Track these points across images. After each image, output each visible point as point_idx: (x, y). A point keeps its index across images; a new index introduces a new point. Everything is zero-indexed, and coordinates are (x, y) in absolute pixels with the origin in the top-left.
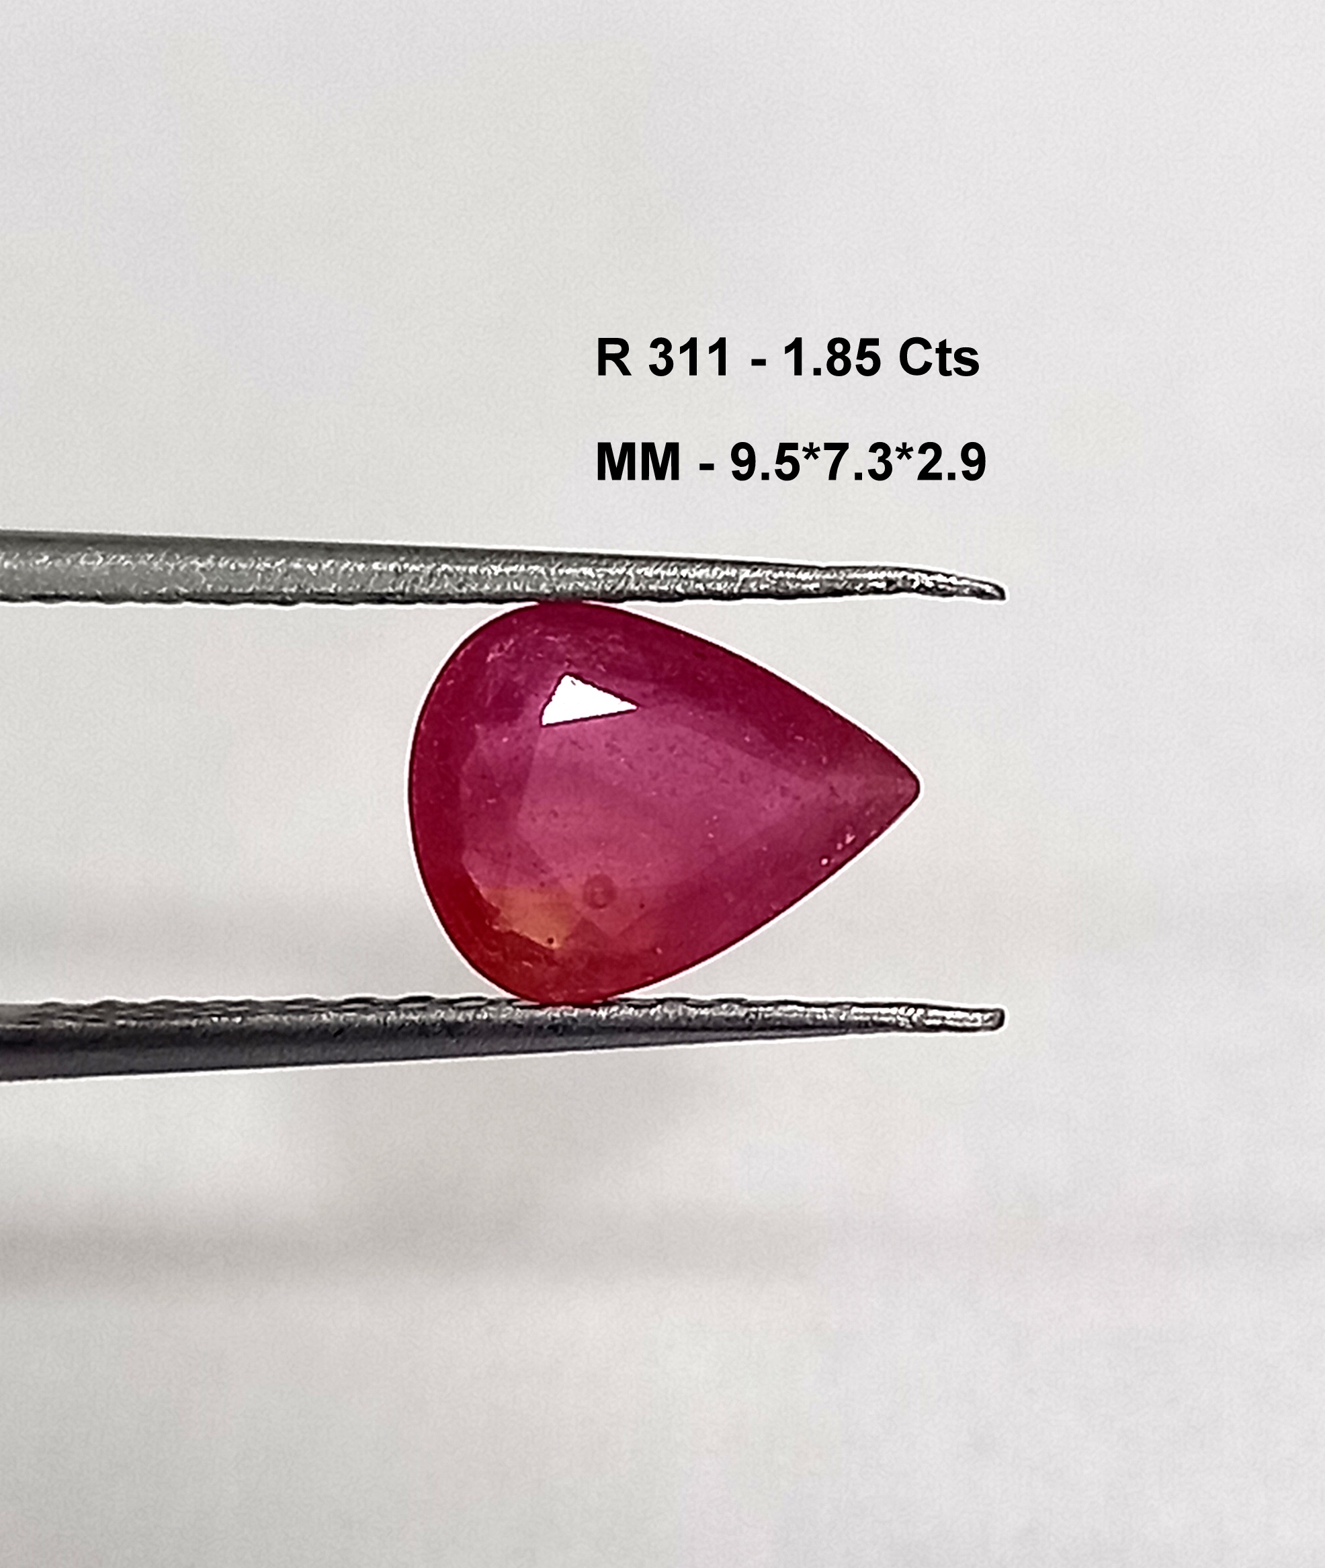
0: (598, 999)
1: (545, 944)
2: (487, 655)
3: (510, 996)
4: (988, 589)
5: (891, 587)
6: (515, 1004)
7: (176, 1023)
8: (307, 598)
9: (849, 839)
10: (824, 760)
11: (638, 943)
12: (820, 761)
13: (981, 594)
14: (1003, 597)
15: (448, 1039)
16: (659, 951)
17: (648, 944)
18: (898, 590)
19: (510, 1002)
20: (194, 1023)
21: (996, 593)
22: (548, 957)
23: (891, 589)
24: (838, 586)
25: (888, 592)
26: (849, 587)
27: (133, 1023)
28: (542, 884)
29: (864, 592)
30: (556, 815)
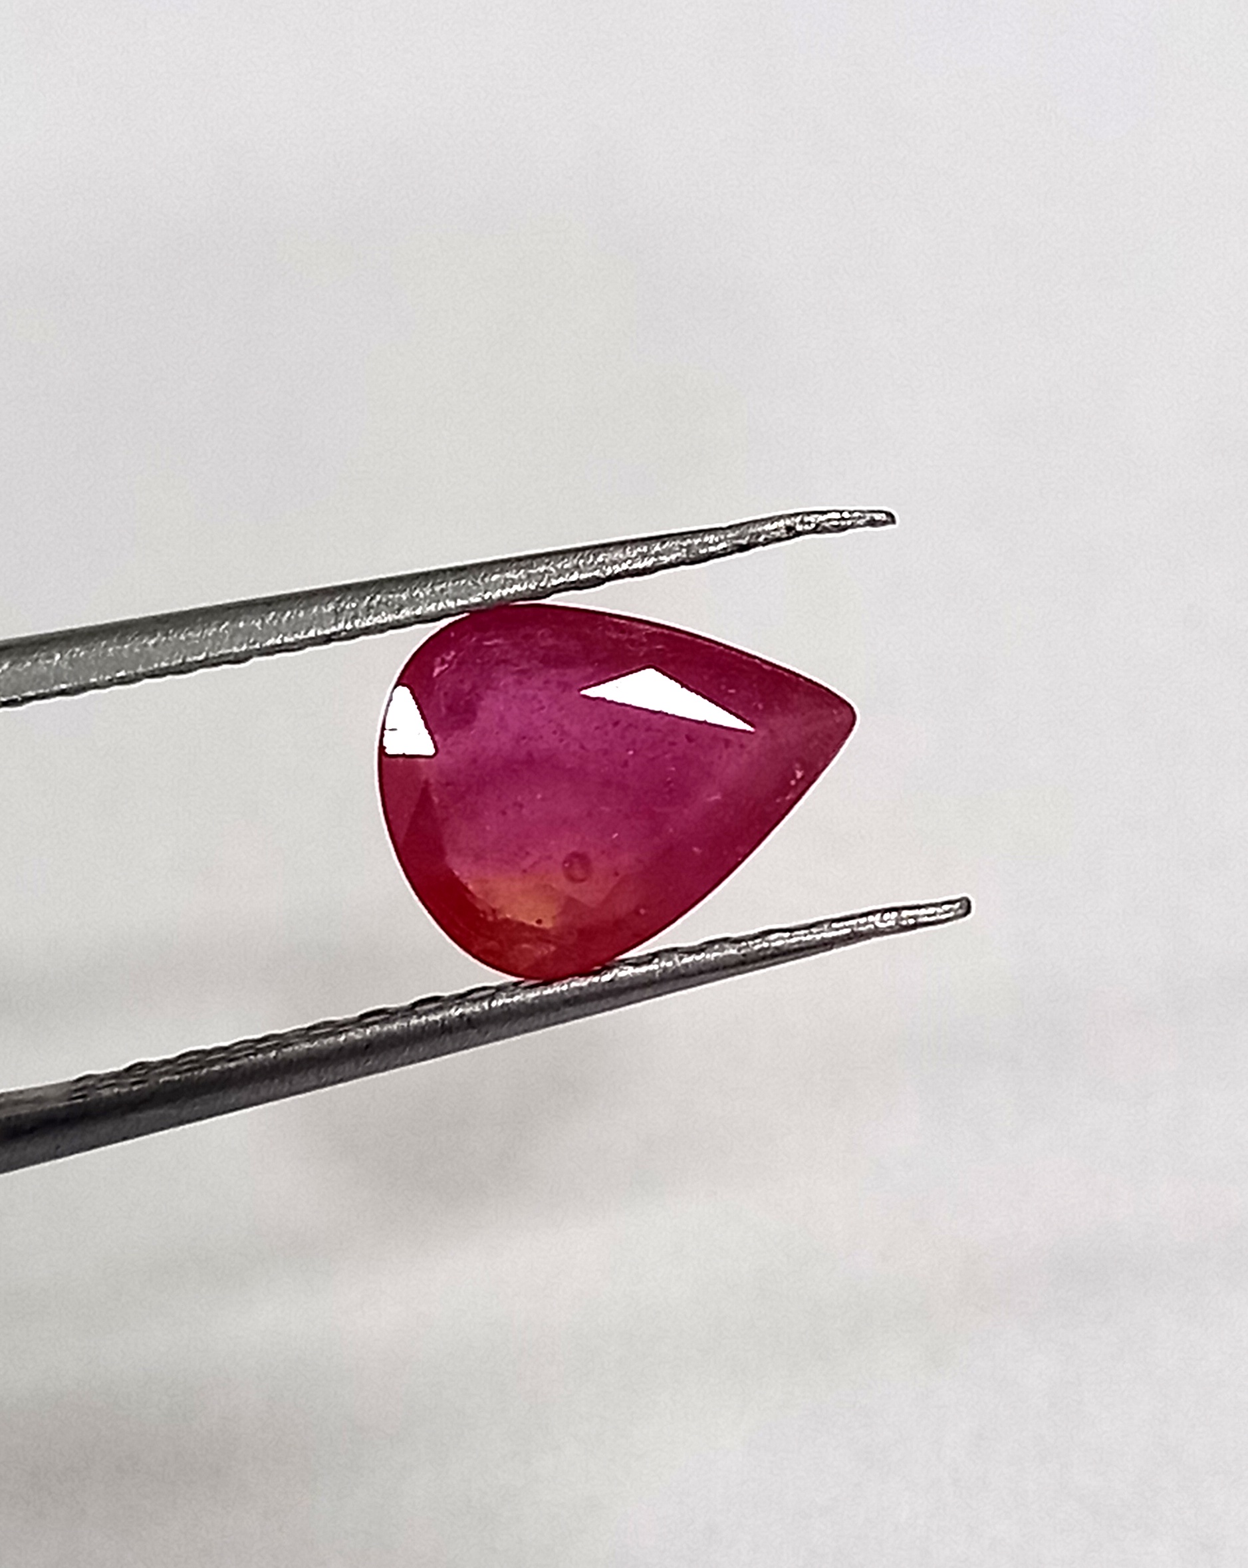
0: (597, 965)
1: (535, 925)
2: (432, 671)
3: (514, 979)
4: (877, 517)
5: (792, 533)
6: (523, 985)
7: (217, 1068)
8: (259, 652)
9: (799, 774)
10: (760, 706)
11: (623, 906)
12: (756, 707)
13: (873, 523)
14: (893, 522)
15: (469, 1031)
16: (642, 911)
17: (632, 907)
18: (799, 534)
19: (516, 984)
20: (232, 1065)
21: (889, 520)
22: (541, 936)
23: (791, 534)
24: (744, 542)
25: (788, 538)
26: (753, 541)
27: (177, 1077)
28: (525, 871)
29: (767, 542)
30: (521, 806)
